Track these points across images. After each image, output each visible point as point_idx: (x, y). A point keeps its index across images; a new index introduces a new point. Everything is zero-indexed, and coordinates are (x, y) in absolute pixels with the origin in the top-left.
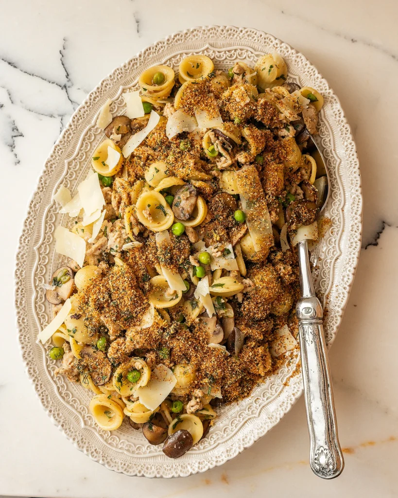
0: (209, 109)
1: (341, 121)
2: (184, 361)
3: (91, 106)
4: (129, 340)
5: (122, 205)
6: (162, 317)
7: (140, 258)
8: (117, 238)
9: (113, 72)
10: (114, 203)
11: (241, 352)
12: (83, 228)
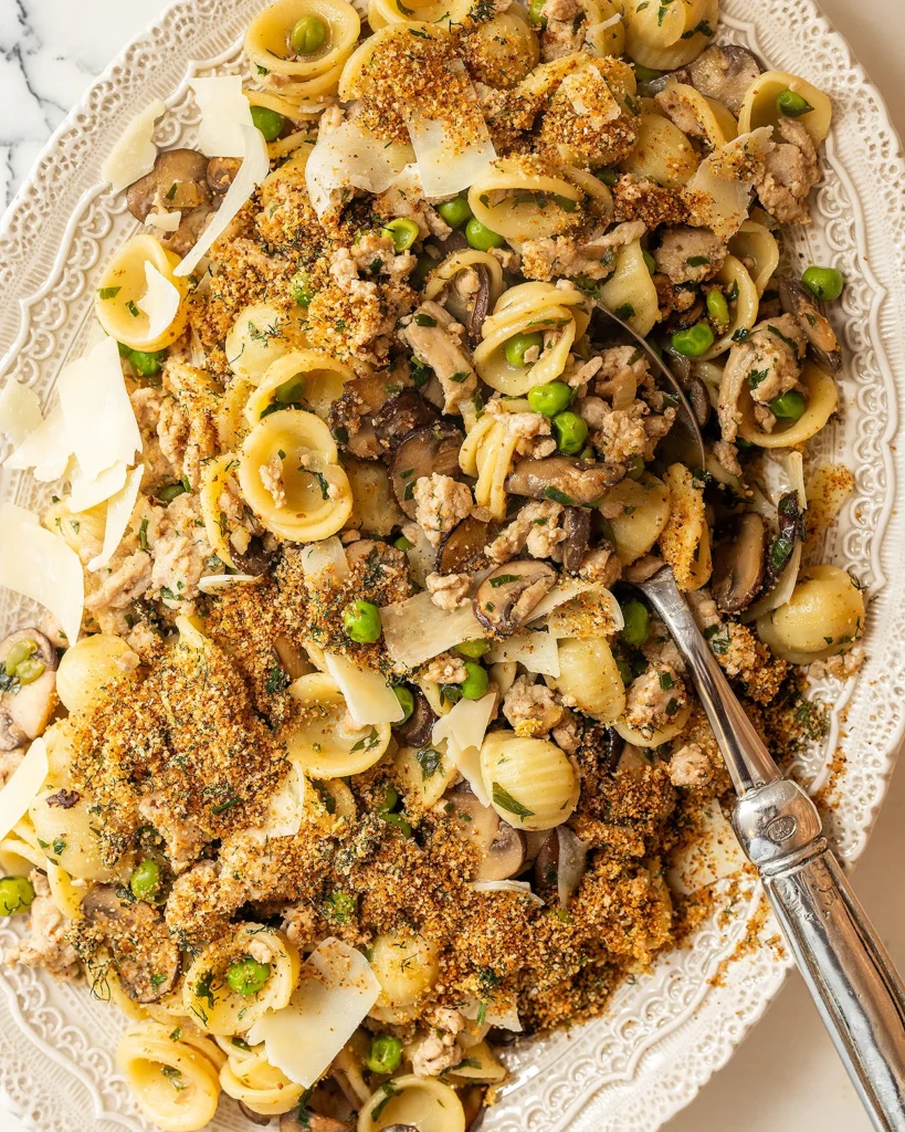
0: (454, 115)
1: (887, 168)
2: (403, 927)
3: (95, 128)
4: (230, 876)
5: (191, 451)
6: (331, 807)
7: (257, 619)
8: (182, 556)
9: (162, 17)
10: (166, 443)
11: (576, 893)
12: (78, 519)
